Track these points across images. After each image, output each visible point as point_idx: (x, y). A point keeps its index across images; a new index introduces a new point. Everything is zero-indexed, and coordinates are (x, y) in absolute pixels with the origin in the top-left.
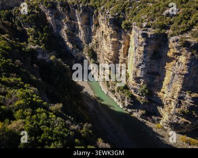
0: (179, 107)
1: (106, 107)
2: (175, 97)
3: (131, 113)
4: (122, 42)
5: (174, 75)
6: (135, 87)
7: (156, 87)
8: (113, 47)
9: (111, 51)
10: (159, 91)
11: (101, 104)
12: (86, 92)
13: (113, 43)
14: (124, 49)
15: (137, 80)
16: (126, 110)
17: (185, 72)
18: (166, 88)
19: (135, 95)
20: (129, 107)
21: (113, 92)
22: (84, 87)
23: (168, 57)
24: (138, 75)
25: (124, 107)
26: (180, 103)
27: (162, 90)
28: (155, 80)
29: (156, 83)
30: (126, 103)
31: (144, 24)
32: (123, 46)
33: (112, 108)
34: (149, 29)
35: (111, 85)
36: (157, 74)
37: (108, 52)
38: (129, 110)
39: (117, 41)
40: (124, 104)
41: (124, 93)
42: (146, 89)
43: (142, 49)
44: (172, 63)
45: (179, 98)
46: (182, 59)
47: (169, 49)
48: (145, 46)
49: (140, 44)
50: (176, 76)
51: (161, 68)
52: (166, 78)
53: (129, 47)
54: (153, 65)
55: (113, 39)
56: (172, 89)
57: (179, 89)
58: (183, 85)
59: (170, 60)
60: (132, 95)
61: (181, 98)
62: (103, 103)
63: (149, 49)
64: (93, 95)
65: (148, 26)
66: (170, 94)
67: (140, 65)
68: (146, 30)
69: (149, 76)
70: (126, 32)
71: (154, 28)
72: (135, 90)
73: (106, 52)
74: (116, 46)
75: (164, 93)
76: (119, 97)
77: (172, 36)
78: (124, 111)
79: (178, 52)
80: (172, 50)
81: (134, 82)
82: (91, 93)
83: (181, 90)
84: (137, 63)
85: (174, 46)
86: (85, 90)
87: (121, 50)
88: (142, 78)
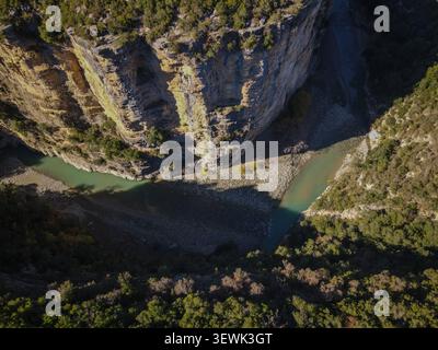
0: (216, 134)
1: (105, 195)
2: (205, 125)
3: (154, 178)
4: (62, 67)
5: (187, 96)
6: (137, 138)
7: (171, 121)
8: (47, 83)
9: (47, 92)
10: (179, 125)
11: (92, 195)
12: (48, 192)
13: (43, 75)
14: (74, 79)
15: (135, 126)
16: (144, 179)
17: (201, 86)
18: (186, 116)
19: (144, 150)
20: (144, 172)
21: (102, 162)
22: (35, 185)
23: (164, 72)
24: (132, 118)
25: (137, 176)
26: (214, 129)
27: (182, 122)
28: (164, 113)
29: (167, 116)
30: (138, 170)
31: (94, 31)
32: (69, 74)
33: (117, 190)
34: (107, 37)
35: (88, 152)
36: (161, 102)
37: (42, 96)
38: (148, 177)
39: (50, 70)
40: (134, 172)
41: (122, 156)
42: (156, 133)
43: (114, 77)
44: (176, 79)
45: (210, 123)
46: (187, 69)
47: (160, 61)
48: (117, 71)
49: (106, 69)
50: (191, 97)
51: (162, 92)
52: (178, 104)
53: (82, 71)
54: (148, 92)
55: (38, 69)
56: (194, 117)
57: (204, 113)
58: (207, 104)
59: (170, 76)
60: (140, 153)
61: (213, 123)
62: (94, 191)
63: (127, 72)
64: (66, 188)
65: (102, 33)
66: (196, 124)
67: (126, 103)
68: (103, 42)
69: (150, 111)
70: (60, 47)
71: (116, 34)
72: (141, 144)
73: (38, 98)
74: (55, 79)
75: (186, 125)
76: (119, 166)
77: (153, 40)
78: (140, 181)
79: (175, 62)
80: (164, 61)
81: (131, 132)
82: (58, 187)
83: (208, 112)
84: (119, 101)
85: (165, 55)
86: (41, 190)
87: (70, 83)
88: (142, 120)
